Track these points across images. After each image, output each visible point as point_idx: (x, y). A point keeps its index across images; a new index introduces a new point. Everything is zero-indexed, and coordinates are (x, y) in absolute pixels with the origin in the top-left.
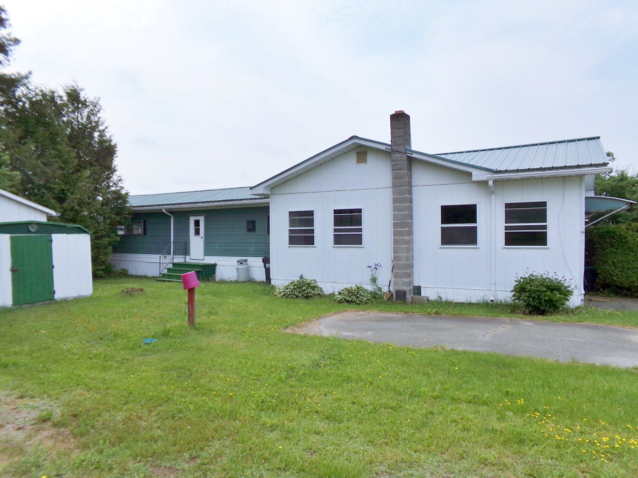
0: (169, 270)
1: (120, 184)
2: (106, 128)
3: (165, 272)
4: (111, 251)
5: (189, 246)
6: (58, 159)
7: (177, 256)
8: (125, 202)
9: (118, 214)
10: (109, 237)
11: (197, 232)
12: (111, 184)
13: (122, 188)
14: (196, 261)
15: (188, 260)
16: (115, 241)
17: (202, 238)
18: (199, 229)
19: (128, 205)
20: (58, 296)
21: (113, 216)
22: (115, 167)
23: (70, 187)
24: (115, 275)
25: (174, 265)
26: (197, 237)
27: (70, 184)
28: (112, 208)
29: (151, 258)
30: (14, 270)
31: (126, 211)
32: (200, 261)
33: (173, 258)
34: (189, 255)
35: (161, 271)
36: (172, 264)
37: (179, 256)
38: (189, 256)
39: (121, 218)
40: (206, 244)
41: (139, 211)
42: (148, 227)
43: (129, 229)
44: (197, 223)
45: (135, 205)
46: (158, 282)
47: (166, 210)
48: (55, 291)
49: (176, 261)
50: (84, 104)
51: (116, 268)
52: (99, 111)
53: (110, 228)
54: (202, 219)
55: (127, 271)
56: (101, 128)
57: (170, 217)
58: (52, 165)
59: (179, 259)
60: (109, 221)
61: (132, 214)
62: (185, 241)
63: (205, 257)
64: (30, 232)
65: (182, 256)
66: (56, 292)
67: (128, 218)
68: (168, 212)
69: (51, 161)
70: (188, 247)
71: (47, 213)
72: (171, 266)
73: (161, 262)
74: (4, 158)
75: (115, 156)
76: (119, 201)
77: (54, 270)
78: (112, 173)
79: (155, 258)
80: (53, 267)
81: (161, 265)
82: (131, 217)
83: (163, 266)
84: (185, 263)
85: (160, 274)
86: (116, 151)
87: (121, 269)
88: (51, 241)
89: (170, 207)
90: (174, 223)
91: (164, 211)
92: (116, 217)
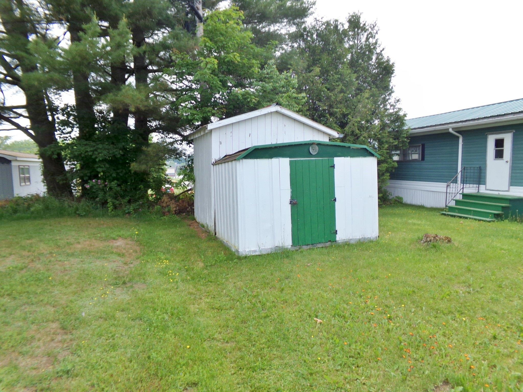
0: (457, 202)
1: (398, 106)
2: (383, 49)
3: (453, 204)
4: (389, 177)
5: (485, 173)
6: (340, 83)
7: (468, 185)
8: (403, 124)
9: (396, 138)
10: (387, 162)
11: (499, 155)
12: (388, 107)
13: (400, 109)
14: (497, 193)
15: (483, 190)
16: (392, 167)
17: (507, 162)
18: (502, 151)
19: (405, 128)
20: (340, 237)
21: (391, 140)
22: (392, 88)
23: (350, 110)
24: (391, 204)
25: (465, 196)
26: (499, 161)
27: (351, 108)
28: (389, 132)
29: (433, 186)
30: (293, 203)
31: (405, 134)
32: (501, 193)
33: (463, 188)
34: (485, 184)
35: (447, 203)
36: (461, 195)
37: (471, 185)
38: (484, 186)
39: (399, 142)
40: (514, 169)
41: (417, 133)
42: (426, 152)
43: (404, 154)
44: (499, 143)
45: (413, 127)
46: (443, 216)
47: (453, 129)
48: (336, 231)
49: (467, 191)
50: (364, 29)
51: (391, 195)
52: (377, 33)
53: (387, 153)
54: (508, 138)
55: (401, 198)
56: (378, 51)
57: (458, 138)
58: (334, 89)
59: (470, 189)
60: (387, 146)
61: (410, 137)
62: (480, 167)
63: (511, 187)
64: (310, 155)
65: (475, 185)
66: (338, 232)
67: (406, 142)
68: (456, 132)
69: (334, 86)
70: (482, 174)
71: (329, 135)
72: (459, 197)
73: (448, 191)
74: (293, 82)
75: (392, 75)
76: (397, 124)
77: (337, 203)
78: (390, 94)
79: (440, 187)
80: (335, 200)
81: (448, 194)
82: (409, 141)
83: (450, 197)
84: (479, 194)
85: (446, 206)
86: (394, 70)
87: (396, 197)
88: (333, 166)
89: (460, 125)
90: (463, 145)
91: (451, 130)
92: (394, 141)
